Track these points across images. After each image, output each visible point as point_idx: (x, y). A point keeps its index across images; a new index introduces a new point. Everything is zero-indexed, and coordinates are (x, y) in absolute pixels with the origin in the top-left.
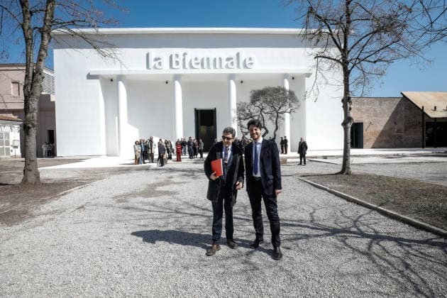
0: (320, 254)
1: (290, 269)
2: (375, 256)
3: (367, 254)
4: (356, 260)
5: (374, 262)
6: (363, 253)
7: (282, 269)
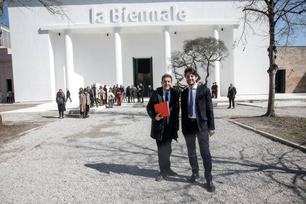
0: (249, 188)
1: (223, 201)
2: (299, 190)
3: (292, 187)
4: (282, 193)
5: (299, 195)
6: (289, 187)
7: (216, 200)
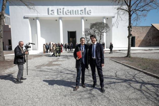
5: (143, 94)
